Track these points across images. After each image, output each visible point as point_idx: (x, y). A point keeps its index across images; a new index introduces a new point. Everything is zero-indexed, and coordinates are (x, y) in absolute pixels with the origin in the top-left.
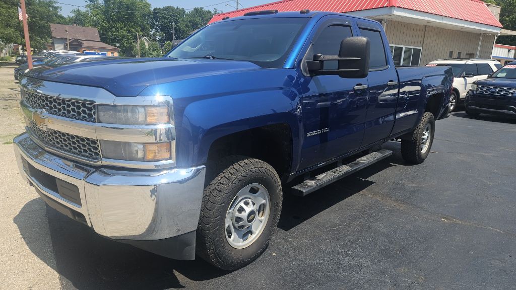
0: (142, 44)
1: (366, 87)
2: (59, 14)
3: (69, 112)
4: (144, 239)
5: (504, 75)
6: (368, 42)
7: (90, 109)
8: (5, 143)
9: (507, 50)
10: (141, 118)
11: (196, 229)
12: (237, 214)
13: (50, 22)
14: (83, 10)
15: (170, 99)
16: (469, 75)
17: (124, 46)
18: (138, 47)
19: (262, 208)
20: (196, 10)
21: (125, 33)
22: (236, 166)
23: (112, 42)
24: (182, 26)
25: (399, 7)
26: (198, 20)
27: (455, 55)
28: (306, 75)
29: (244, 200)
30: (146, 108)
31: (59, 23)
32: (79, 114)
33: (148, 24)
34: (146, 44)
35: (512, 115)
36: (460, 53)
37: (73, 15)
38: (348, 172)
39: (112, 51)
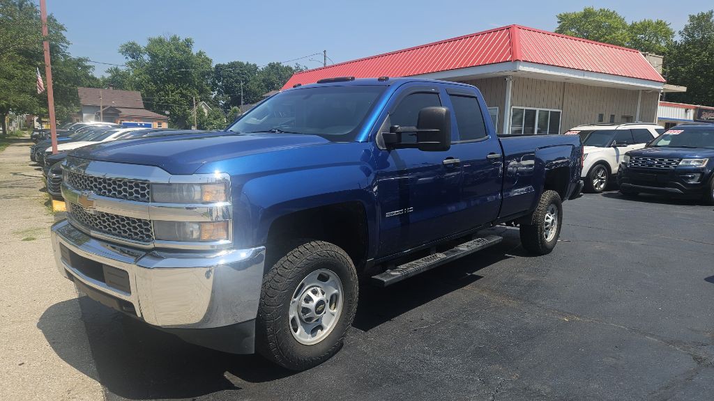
0: (200, 111)
1: (457, 160)
2: (90, 74)
3: (120, 192)
4: (200, 327)
5: (668, 143)
6: (447, 113)
7: (143, 189)
8: (24, 240)
9: (684, 110)
10: (197, 196)
11: (255, 317)
12: (304, 304)
13: (78, 85)
14: (123, 69)
15: (227, 177)
16: (621, 144)
17: (175, 114)
18: (194, 114)
19: (333, 300)
20: (272, 66)
21: (177, 97)
22: (301, 249)
23: (159, 109)
24: (253, 87)
25: (526, 61)
26: (274, 78)
27: (607, 118)
28: (381, 148)
29: (313, 288)
30: (203, 186)
31: (89, 86)
32: (131, 194)
33: (207, 85)
34: (205, 111)
35: (677, 193)
36: (613, 116)
37: (110, 75)
38: (443, 261)
39: (160, 121)
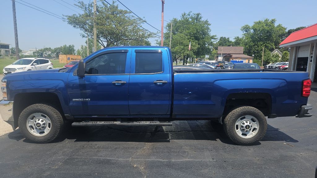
14: (241, 37)
15: (6, 81)
28: (74, 75)
39: (249, 59)
